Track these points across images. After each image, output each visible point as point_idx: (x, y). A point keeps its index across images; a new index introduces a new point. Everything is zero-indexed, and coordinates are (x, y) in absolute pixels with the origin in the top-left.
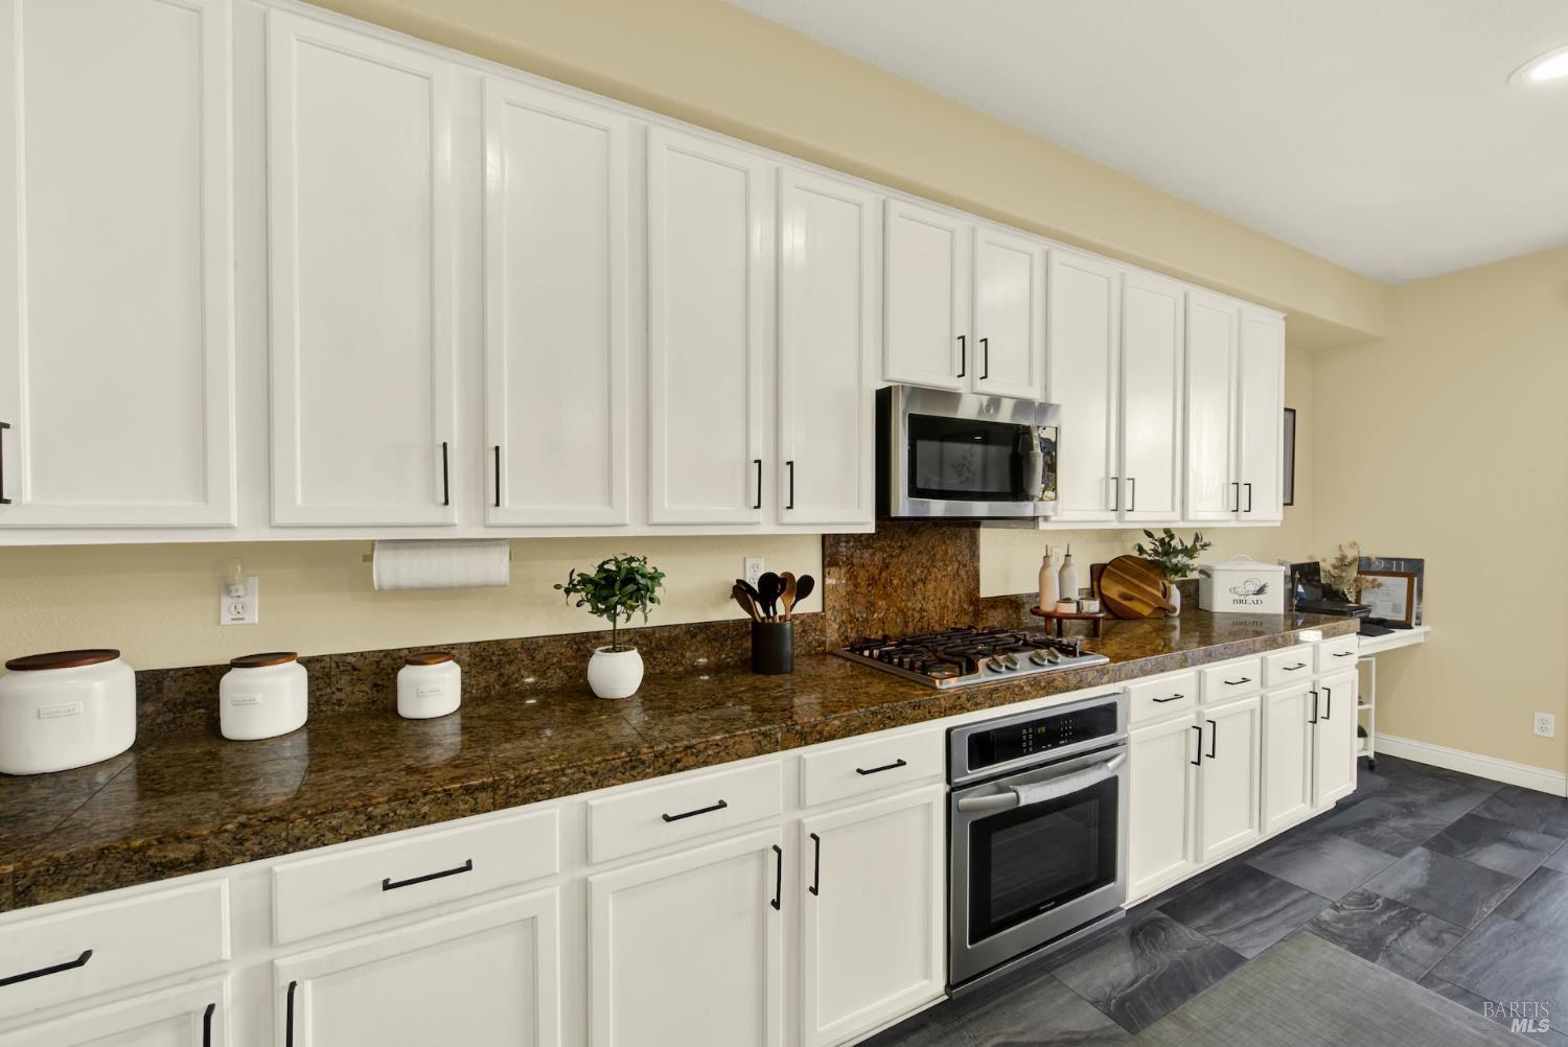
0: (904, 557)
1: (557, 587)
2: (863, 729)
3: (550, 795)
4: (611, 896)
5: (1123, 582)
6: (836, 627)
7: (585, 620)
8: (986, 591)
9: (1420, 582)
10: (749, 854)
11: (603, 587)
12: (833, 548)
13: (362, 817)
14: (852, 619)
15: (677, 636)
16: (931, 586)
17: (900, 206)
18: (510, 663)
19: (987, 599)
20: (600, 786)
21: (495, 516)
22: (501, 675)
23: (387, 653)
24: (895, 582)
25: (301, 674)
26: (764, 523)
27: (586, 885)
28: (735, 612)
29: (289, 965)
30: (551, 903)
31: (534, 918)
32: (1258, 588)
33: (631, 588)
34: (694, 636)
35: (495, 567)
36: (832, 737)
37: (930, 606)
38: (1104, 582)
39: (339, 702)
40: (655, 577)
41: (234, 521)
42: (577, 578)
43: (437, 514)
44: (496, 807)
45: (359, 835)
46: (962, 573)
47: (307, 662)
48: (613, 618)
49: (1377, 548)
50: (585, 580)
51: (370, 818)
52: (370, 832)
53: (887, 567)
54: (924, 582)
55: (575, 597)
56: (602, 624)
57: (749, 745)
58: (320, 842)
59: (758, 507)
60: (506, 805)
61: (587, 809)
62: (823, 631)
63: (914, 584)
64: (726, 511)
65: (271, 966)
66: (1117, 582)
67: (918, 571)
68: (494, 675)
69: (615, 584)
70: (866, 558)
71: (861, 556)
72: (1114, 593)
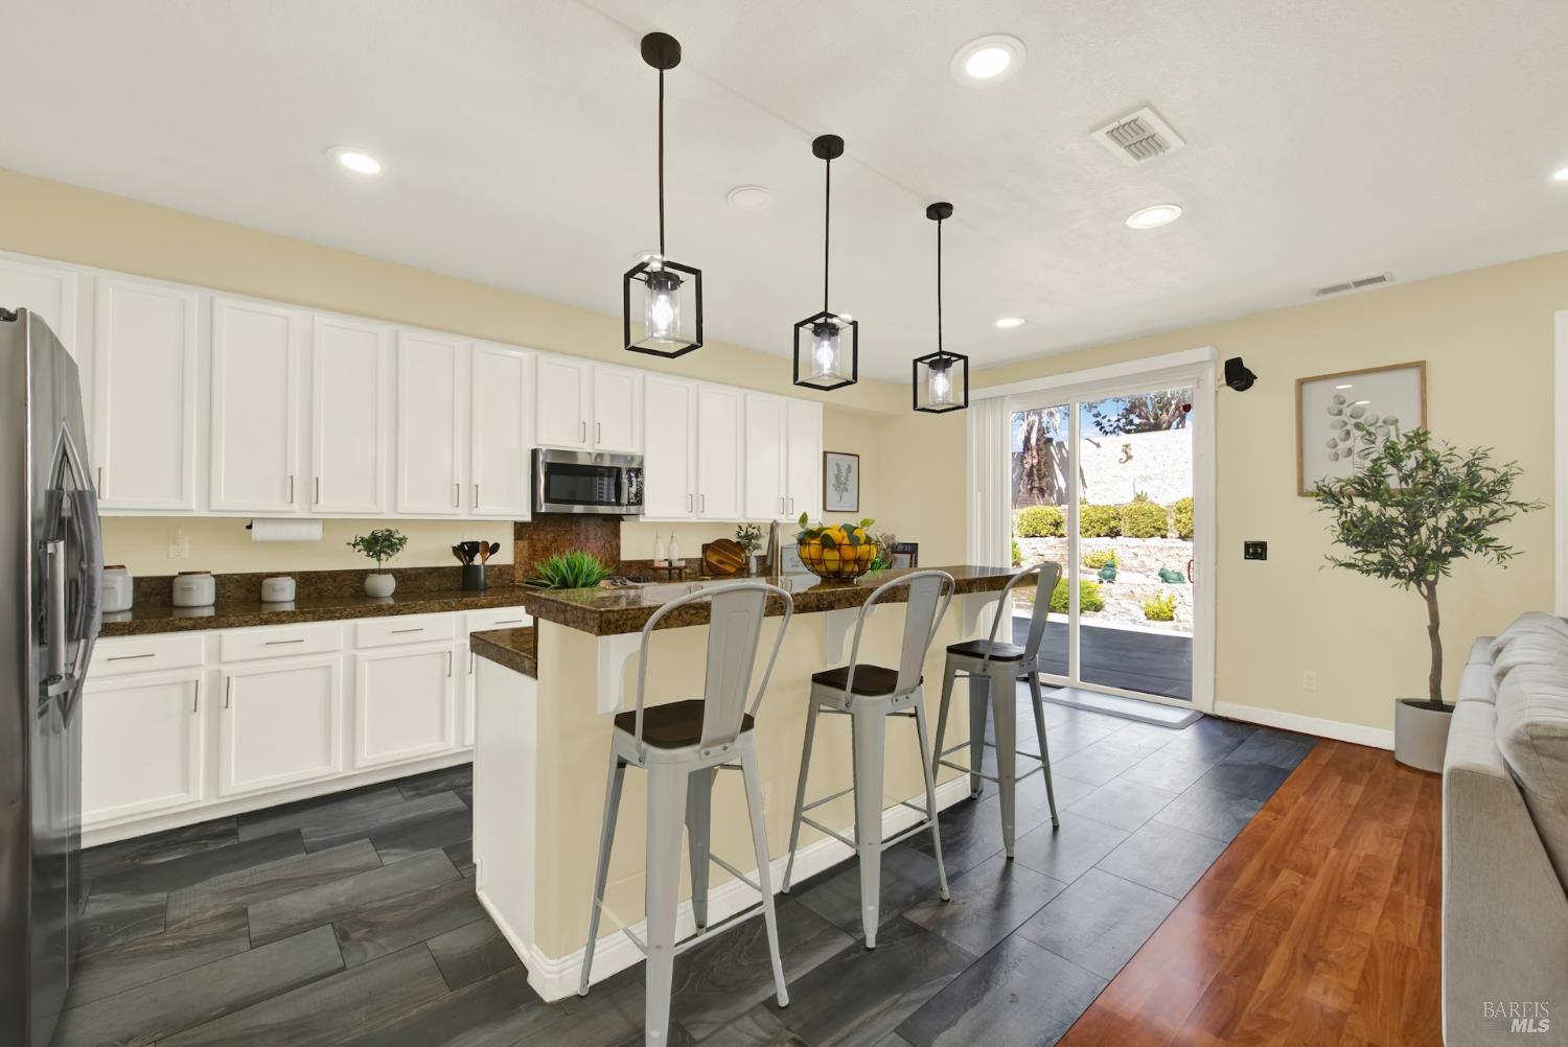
0: (568, 536)
1: (349, 544)
2: (500, 605)
3: (339, 618)
4: (366, 664)
5: (719, 553)
6: (521, 572)
7: (365, 562)
8: (625, 556)
9: (916, 557)
10: (436, 653)
11: (372, 544)
12: (520, 529)
13: (257, 619)
14: (530, 570)
15: (420, 574)
17: (544, 358)
18: (322, 582)
19: (625, 562)
20: (362, 616)
21: (315, 508)
22: (317, 589)
23: (254, 575)
25: (213, 580)
26: (462, 514)
27: (355, 658)
28: (456, 563)
29: (227, 670)
30: (339, 663)
31: (329, 667)
33: (387, 543)
34: (430, 574)
35: (316, 532)
36: (482, 607)
38: (708, 553)
39: (229, 597)
40: (402, 541)
41: (194, 507)
42: (359, 539)
43: (287, 507)
44: (314, 620)
45: (255, 625)
46: (607, 545)
47: (214, 576)
48: (379, 560)
49: (903, 538)
50: (362, 540)
51: (260, 619)
52: (260, 624)
53: (556, 541)
55: (358, 548)
56: (372, 563)
57: (437, 607)
58: (240, 626)
59: (458, 506)
60: (319, 620)
61: (356, 626)
62: (513, 575)
64: (441, 508)
65: (220, 671)
66: (716, 554)
68: (312, 588)
69: (380, 543)
70: (542, 537)
71: (539, 535)
72: (713, 559)
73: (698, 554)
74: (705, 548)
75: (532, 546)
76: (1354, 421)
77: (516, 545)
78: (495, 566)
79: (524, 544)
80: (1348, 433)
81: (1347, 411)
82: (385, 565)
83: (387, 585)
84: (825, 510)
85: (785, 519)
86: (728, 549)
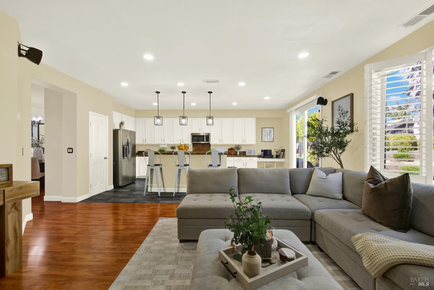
24: (200, 149)
35: (166, 146)
41: (153, 143)
43: (162, 143)
50: (172, 147)
59: (181, 142)
72: (230, 152)
74: (228, 149)
75: (195, 148)
76: (341, 112)
77: (193, 148)
80: (341, 115)
81: (340, 110)
84: (262, 141)
85: (244, 143)
86: (232, 150)
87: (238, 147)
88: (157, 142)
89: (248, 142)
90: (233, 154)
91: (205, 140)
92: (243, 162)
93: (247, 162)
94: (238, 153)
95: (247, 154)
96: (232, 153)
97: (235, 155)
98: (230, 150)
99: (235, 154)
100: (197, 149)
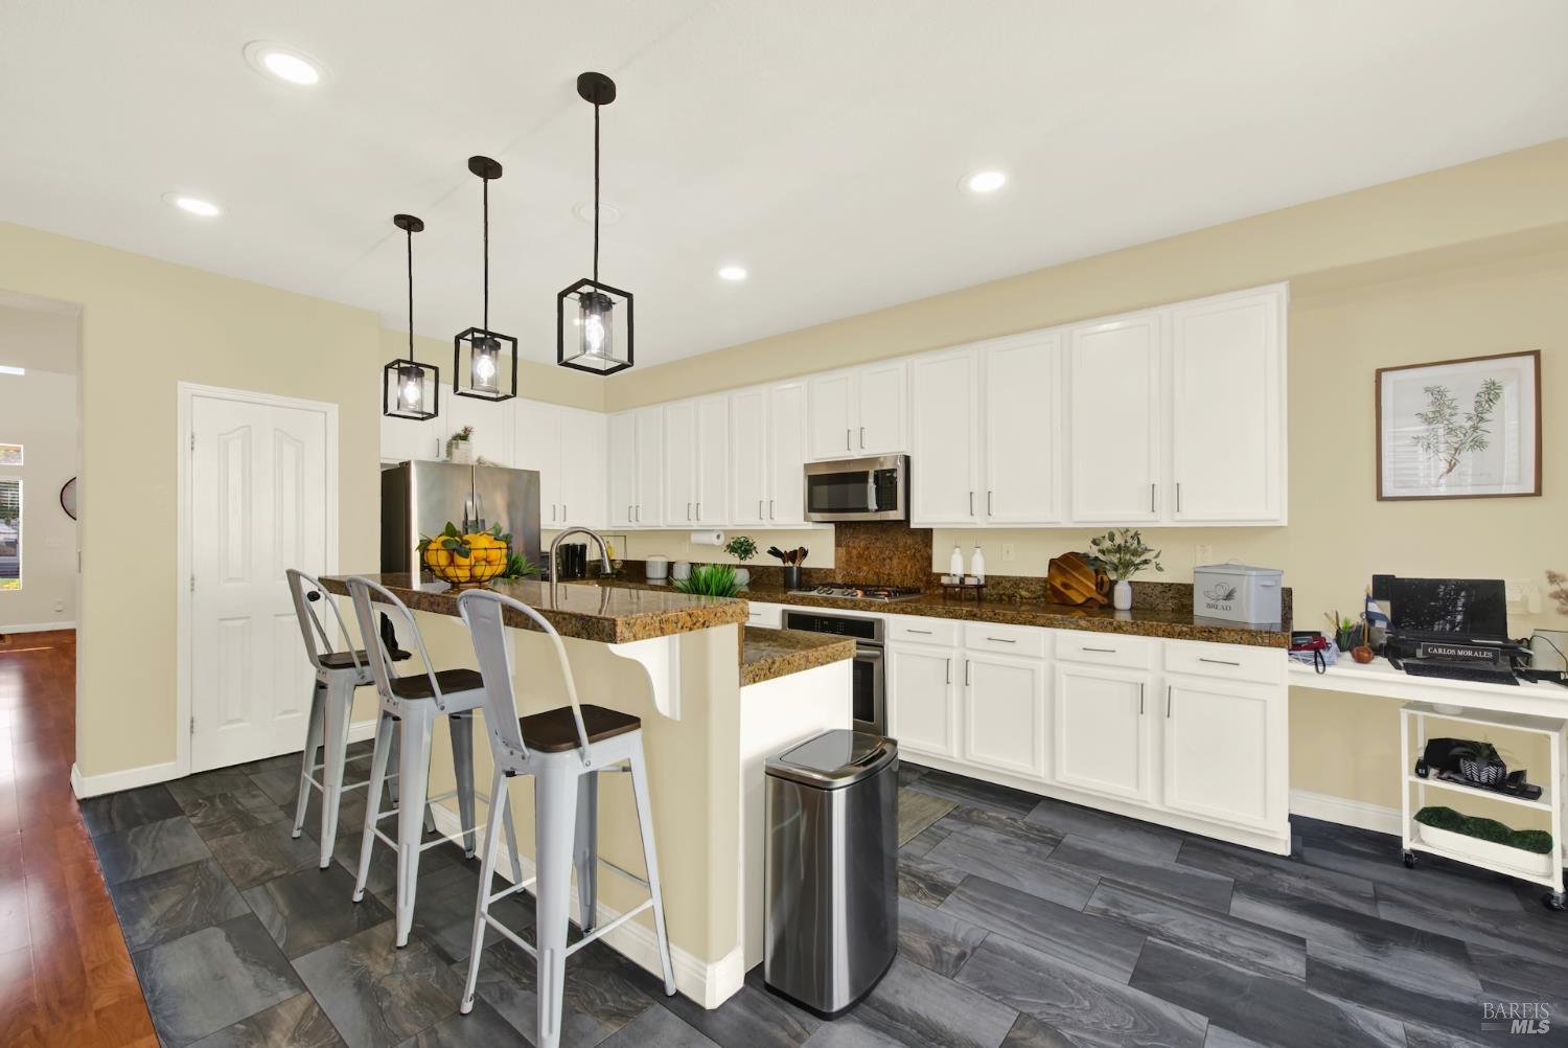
0: (878, 544)
5: (1067, 572)
11: (738, 547)
12: (839, 537)
14: (848, 574)
16: (895, 561)
19: (937, 574)
24: (873, 557)
26: (768, 525)
32: (1227, 593)
37: (895, 573)
38: (1055, 571)
41: (661, 524)
43: (689, 523)
46: (918, 555)
48: (741, 560)
53: (868, 549)
54: (891, 559)
56: (735, 561)
59: (762, 518)
63: (884, 559)
67: (887, 553)
69: (742, 547)
70: (856, 544)
71: (853, 542)
72: (1057, 583)
73: (1043, 572)
74: (1052, 562)
75: (849, 553)
77: (836, 550)
78: (821, 569)
79: (842, 551)
82: (743, 563)
83: (742, 577)
84: (1380, 498)
85: (1165, 519)
86: (1077, 568)
87: (1128, 550)
88: (674, 520)
89: (1199, 511)
90: (1080, 600)
91: (872, 504)
92: (1139, 677)
93: (1171, 680)
94: (1123, 597)
95: (1201, 609)
96: (1068, 593)
97: (1098, 611)
98: (1063, 572)
99: (1089, 600)
100: (860, 556)
